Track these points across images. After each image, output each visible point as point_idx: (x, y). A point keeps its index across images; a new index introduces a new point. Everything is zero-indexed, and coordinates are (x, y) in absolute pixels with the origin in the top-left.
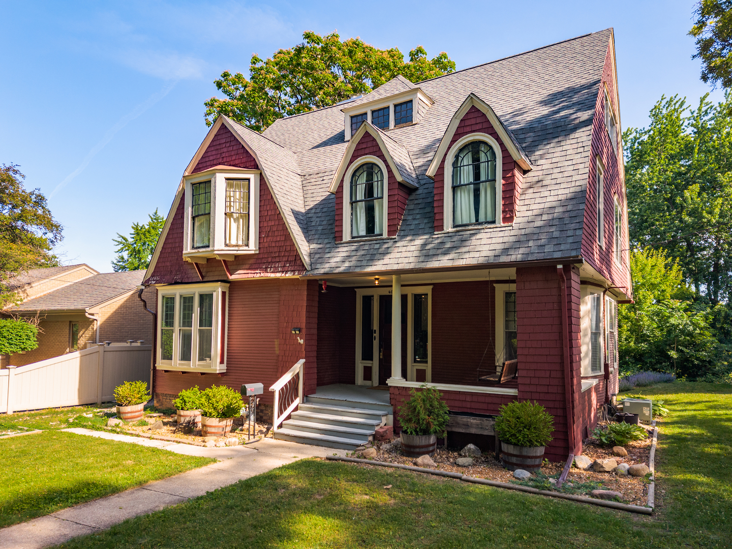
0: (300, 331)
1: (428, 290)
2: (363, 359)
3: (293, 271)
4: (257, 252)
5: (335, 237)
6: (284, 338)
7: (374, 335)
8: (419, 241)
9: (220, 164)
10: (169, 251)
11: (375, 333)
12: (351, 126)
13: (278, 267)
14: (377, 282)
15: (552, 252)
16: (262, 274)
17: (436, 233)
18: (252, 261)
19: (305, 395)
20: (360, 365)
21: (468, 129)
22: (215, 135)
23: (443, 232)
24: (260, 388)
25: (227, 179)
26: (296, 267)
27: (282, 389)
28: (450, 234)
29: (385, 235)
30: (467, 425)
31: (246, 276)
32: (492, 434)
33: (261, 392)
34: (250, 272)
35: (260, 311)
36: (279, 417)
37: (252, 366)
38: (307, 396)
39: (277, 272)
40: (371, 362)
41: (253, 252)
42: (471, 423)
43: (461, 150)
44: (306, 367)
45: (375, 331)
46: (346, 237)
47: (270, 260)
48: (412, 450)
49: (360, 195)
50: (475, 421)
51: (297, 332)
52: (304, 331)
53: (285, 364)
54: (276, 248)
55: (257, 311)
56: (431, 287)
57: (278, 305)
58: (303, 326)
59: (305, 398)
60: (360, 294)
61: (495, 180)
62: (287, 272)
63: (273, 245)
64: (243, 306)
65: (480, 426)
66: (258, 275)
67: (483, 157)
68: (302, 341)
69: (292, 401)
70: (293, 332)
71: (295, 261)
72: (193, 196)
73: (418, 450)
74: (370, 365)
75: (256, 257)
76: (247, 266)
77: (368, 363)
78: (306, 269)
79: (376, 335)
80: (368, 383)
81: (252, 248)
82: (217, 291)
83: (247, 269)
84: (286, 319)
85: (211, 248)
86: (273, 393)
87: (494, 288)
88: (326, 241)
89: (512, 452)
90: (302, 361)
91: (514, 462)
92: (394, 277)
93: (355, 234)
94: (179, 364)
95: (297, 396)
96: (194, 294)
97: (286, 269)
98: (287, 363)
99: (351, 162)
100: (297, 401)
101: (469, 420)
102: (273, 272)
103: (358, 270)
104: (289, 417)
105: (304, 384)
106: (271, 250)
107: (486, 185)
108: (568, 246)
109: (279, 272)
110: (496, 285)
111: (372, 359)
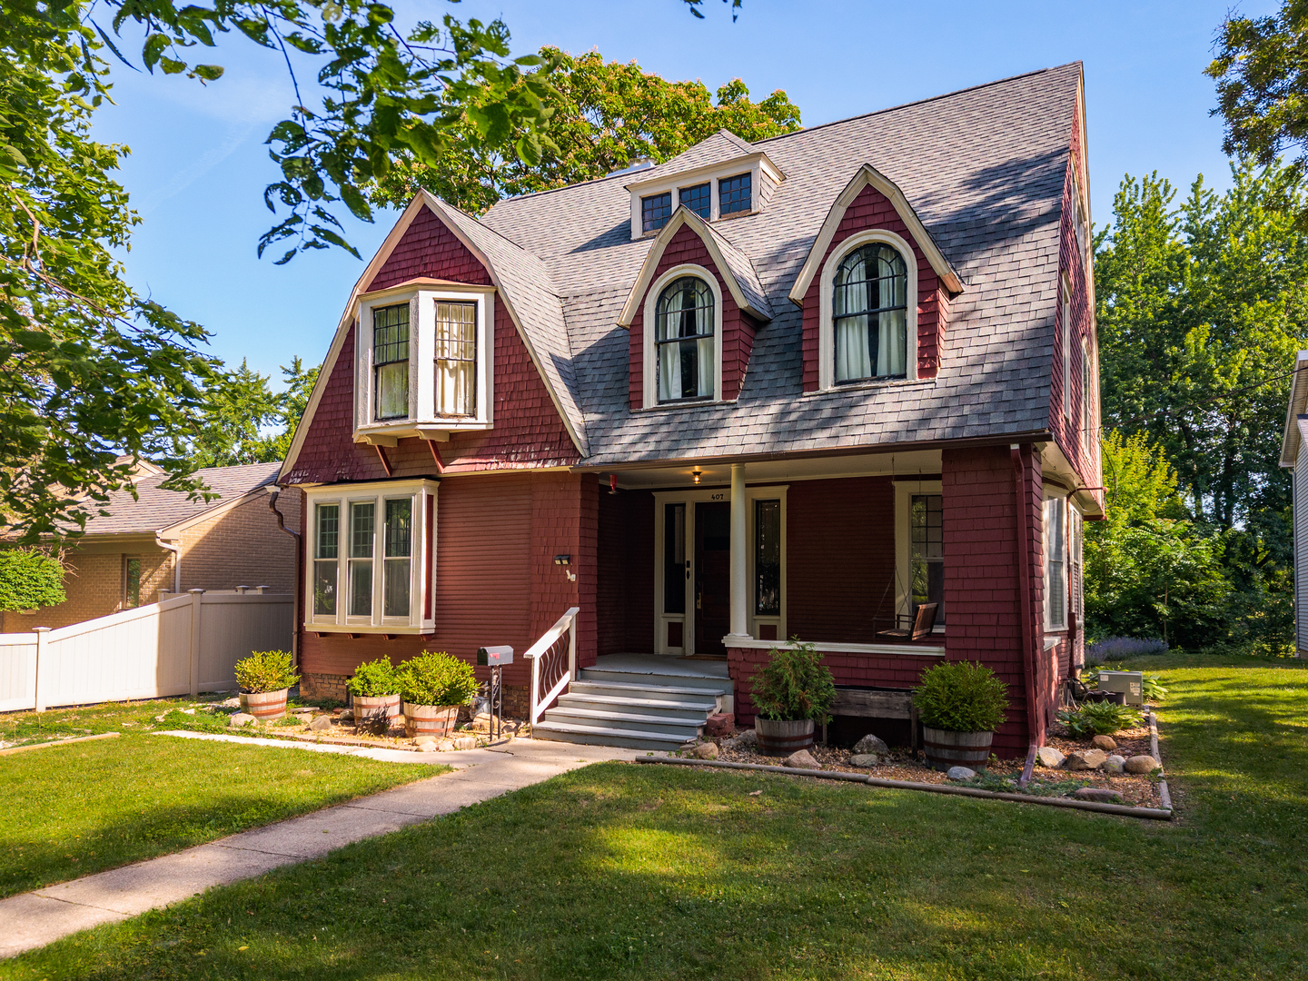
0: (569, 560)
1: (781, 493)
2: (666, 611)
3: (558, 459)
4: (492, 427)
5: (632, 402)
6: (541, 572)
7: (687, 569)
8: (774, 408)
9: (420, 275)
10: (327, 425)
11: (688, 566)
12: (643, 215)
13: (530, 452)
14: (697, 479)
15: (1000, 424)
16: (501, 465)
17: (805, 394)
18: (481, 443)
19: (580, 668)
20: (662, 622)
21: (860, 223)
22: (411, 226)
23: (818, 392)
24: (507, 654)
25: (437, 301)
26: (561, 452)
27: (544, 656)
28: (830, 397)
29: (718, 398)
30: (864, 705)
31: (469, 468)
32: (906, 716)
33: (510, 661)
34: (478, 461)
35: (498, 528)
36: (539, 702)
37: (482, 621)
38: (582, 670)
39: (527, 461)
40: (682, 615)
41: (484, 427)
42: (872, 702)
43: (847, 257)
44: (580, 619)
45: (688, 562)
46: (649, 401)
47: (514, 440)
48: (777, 744)
49: (673, 331)
50: (877, 697)
51: (565, 562)
52: (577, 560)
53: (542, 617)
54: (525, 420)
55: (491, 528)
56: (786, 487)
57: (528, 517)
58: (576, 551)
59: (579, 673)
60: (661, 500)
61: (905, 308)
62: (545, 461)
63: (521, 414)
64: (464, 520)
65: (886, 705)
66: (494, 467)
67: (884, 270)
68: (572, 577)
69: (559, 677)
70: (558, 562)
71: (560, 441)
72: (375, 330)
73: (786, 744)
74: (679, 621)
75: (489, 435)
76: (473, 452)
77: (676, 618)
78: (580, 455)
79: (691, 570)
80: (677, 650)
81: (483, 419)
82: (419, 493)
83: (473, 457)
84: (545, 540)
85: (410, 420)
86: (530, 661)
87: (892, 489)
88: (613, 408)
89: (942, 742)
90: (575, 610)
91: (946, 757)
92: (734, 467)
93: (663, 397)
94: (349, 621)
95: (566, 669)
96: (376, 500)
97: (544, 455)
98: (547, 615)
99: (657, 275)
100: (566, 678)
101: (867, 696)
102: (520, 461)
103: (673, 456)
104: (555, 704)
105: (578, 648)
106: (517, 423)
107: (889, 315)
108: (1028, 415)
109: (532, 461)
110: (896, 484)
111: (682, 611)
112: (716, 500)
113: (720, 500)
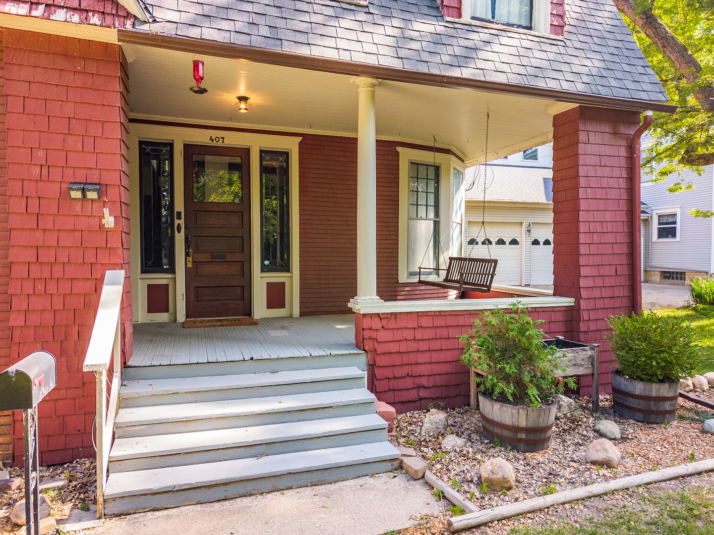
0: (100, 191)
1: (292, 145)
3: (82, 10)
7: (177, 222)
11: (179, 218)
19: (124, 365)
20: (139, 285)
38: (125, 367)
40: (168, 276)
45: (179, 213)
51: (92, 195)
52: (116, 193)
56: (300, 139)
58: (114, 179)
59: (123, 372)
68: (109, 221)
70: (76, 195)
74: (164, 282)
77: (159, 279)
79: (182, 222)
80: (159, 317)
90: (120, 275)
91: (667, 409)
110: (399, 149)
111: (172, 270)
112: (215, 144)
113: (220, 144)
